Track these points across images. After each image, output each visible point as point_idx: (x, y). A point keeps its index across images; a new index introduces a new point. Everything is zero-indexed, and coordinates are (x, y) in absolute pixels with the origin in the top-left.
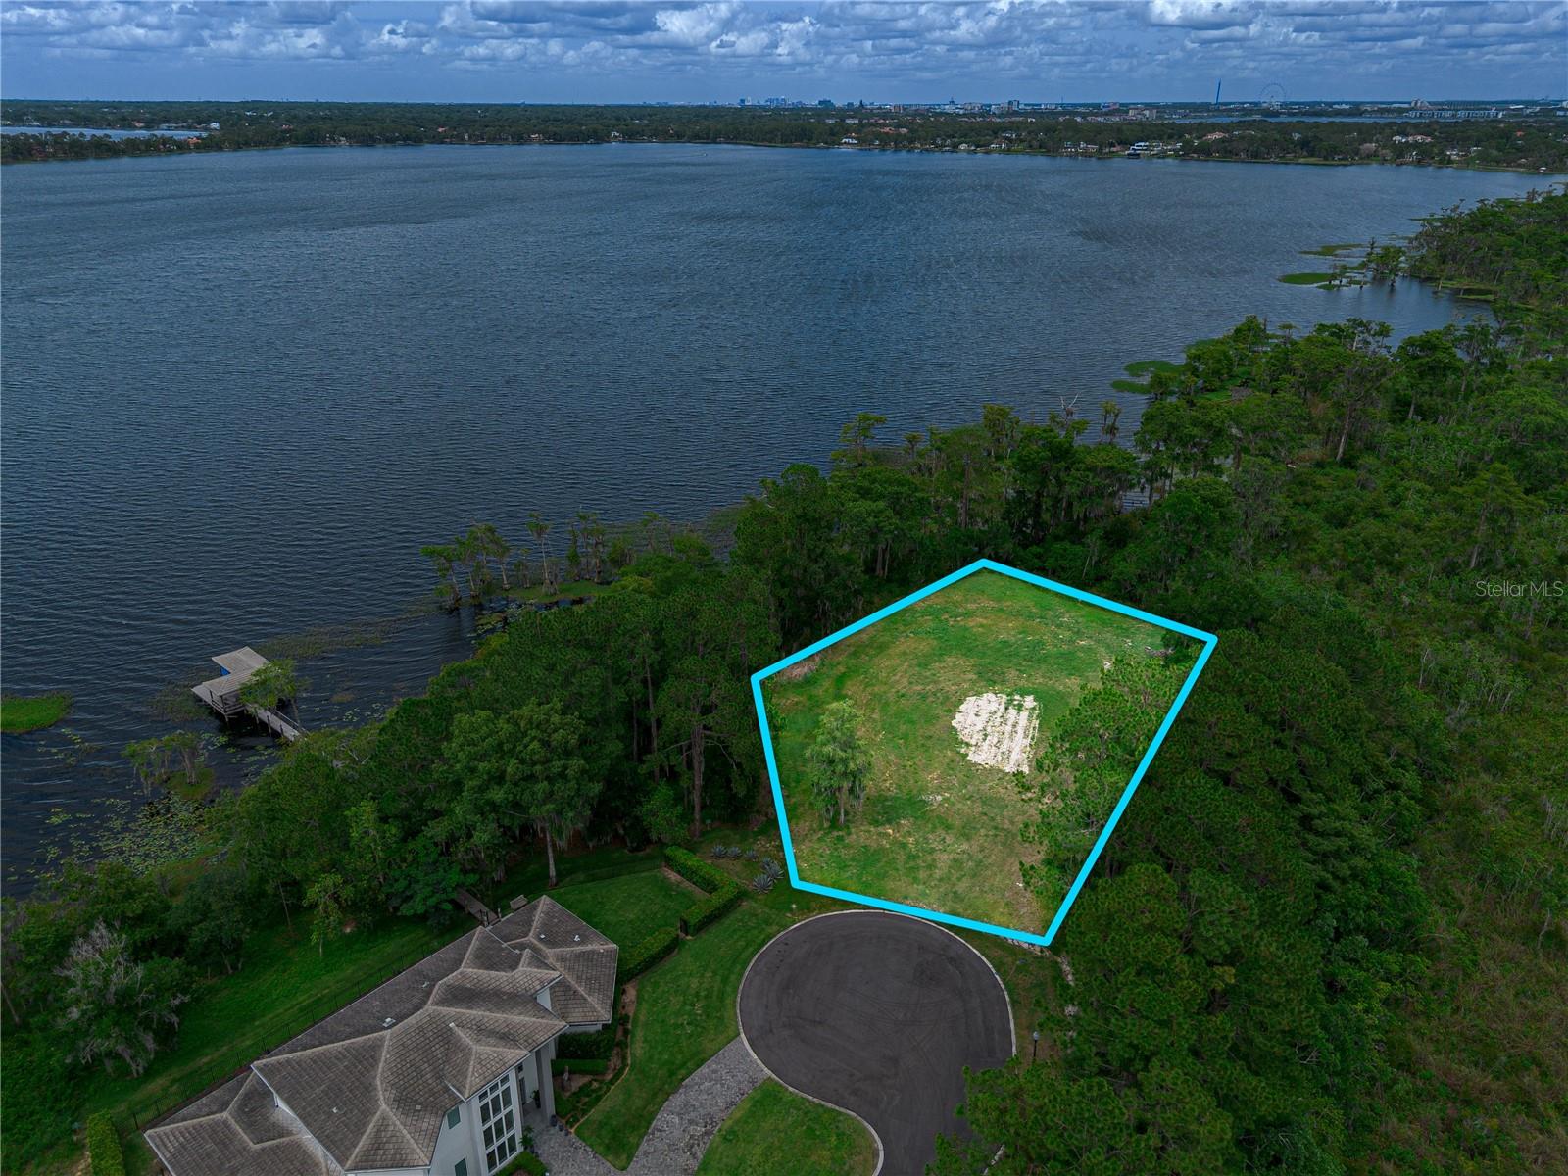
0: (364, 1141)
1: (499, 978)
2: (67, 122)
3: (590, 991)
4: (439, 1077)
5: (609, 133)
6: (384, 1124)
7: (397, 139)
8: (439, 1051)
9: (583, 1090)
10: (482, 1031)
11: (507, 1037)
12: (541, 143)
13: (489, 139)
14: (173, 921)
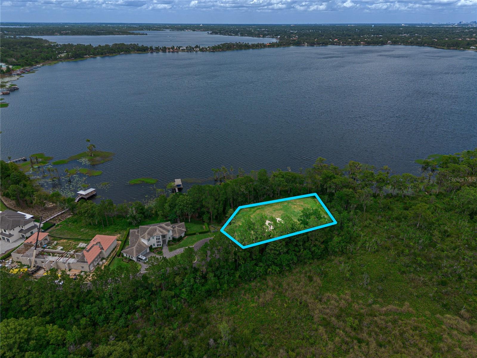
0: (143, 235)
1: (166, 227)
2: (246, 35)
3: (178, 233)
4: (153, 233)
5: (387, 42)
6: (145, 235)
7: (321, 44)
8: (154, 231)
9: (172, 244)
10: (160, 231)
11: (161, 232)
12: (364, 45)
13: (348, 44)
14: (144, 211)
